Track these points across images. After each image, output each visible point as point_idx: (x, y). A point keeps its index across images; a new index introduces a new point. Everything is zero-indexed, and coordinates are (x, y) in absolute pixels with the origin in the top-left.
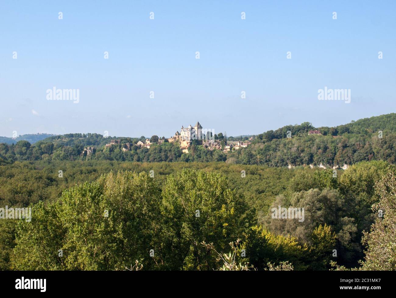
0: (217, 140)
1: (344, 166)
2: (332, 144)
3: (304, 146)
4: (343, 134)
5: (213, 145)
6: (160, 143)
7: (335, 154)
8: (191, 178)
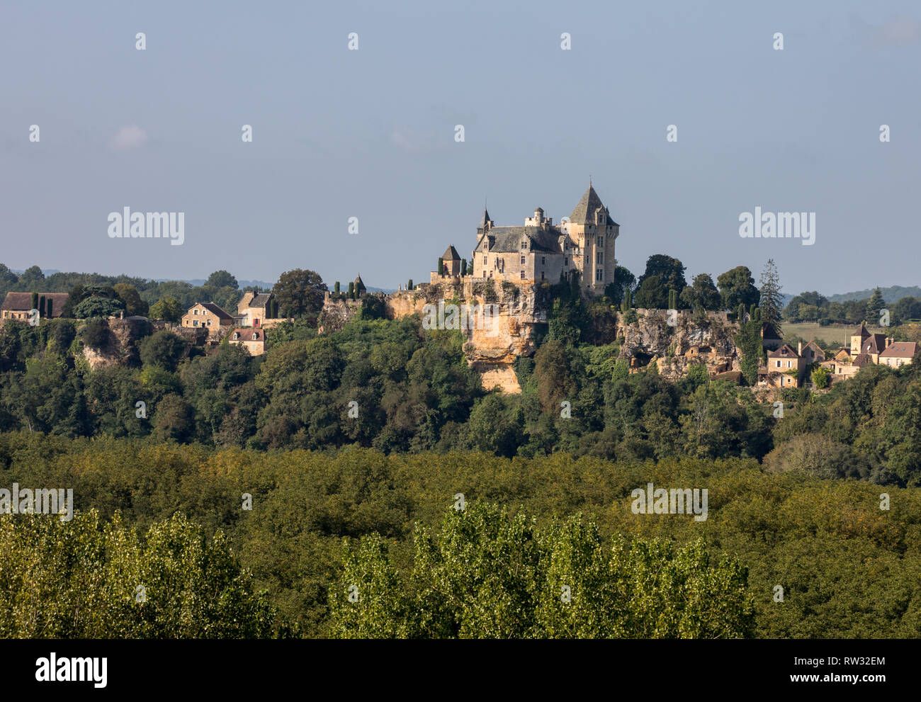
0: (711, 315)
5: (685, 346)
6: (329, 321)
8: (499, 567)
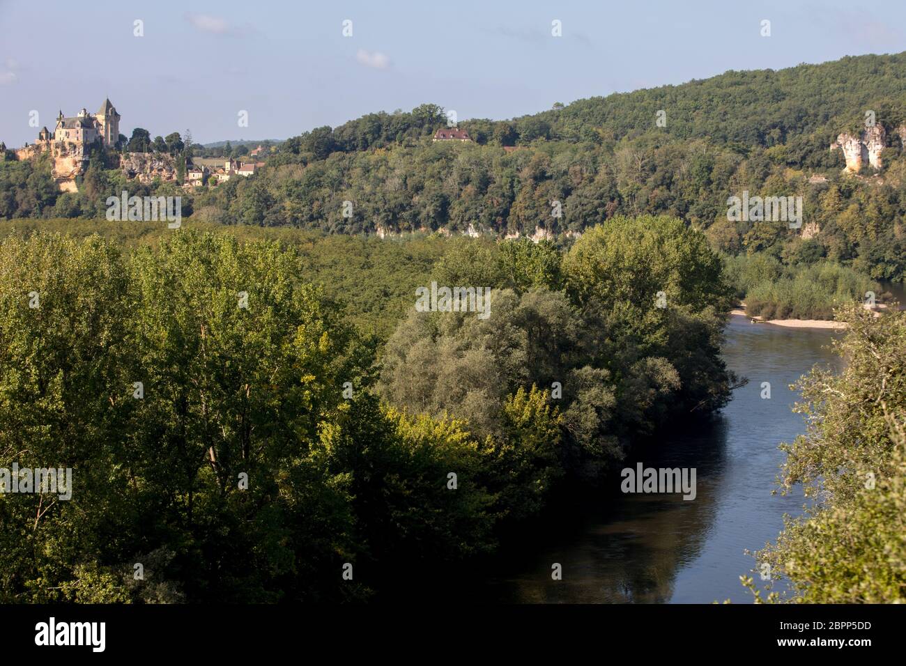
0: (163, 154)
1: (537, 234)
2: (502, 170)
3: (421, 174)
4: (532, 141)
5: (152, 169)
7: (513, 198)
